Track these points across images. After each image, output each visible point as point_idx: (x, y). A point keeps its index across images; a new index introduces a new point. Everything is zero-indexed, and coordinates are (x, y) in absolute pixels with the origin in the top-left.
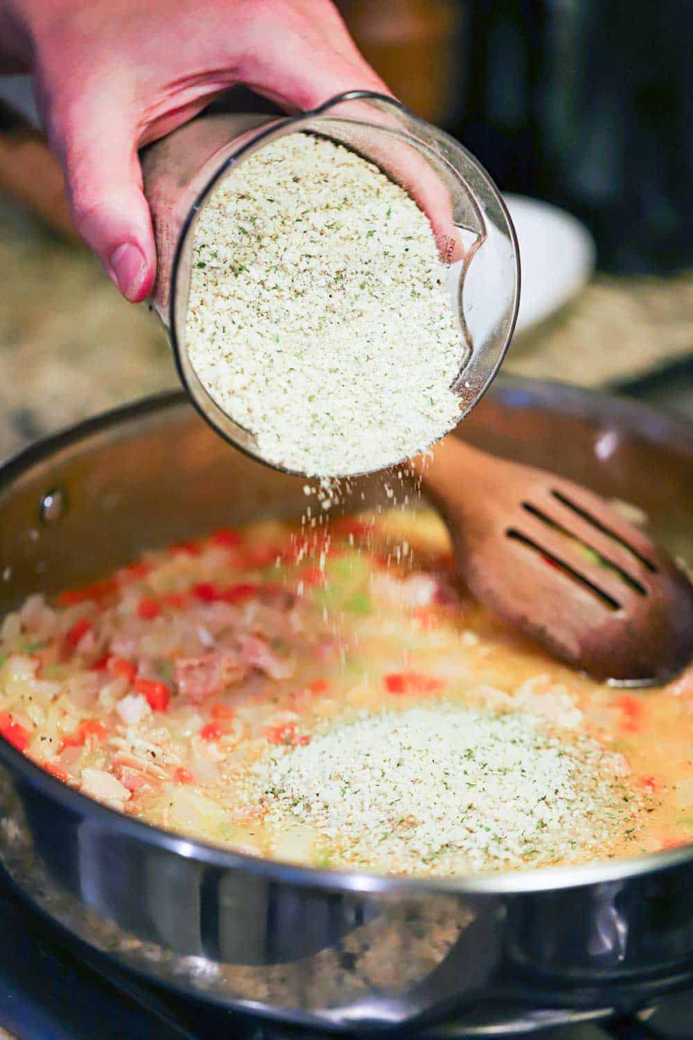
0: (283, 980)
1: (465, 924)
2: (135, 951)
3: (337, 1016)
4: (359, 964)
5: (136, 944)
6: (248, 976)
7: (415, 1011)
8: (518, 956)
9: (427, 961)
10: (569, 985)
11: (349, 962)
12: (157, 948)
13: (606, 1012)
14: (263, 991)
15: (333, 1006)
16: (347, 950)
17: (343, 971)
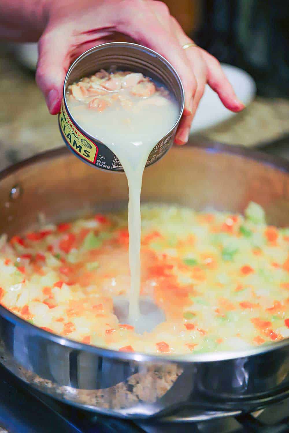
0: (102, 396)
1: (180, 374)
2: (40, 383)
3: (124, 412)
4: (135, 389)
5: (41, 380)
6: (88, 395)
7: (157, 410)
8: (201, 388)
9: (163, 389)
10: (223, 401)
11: (130, 388)
12: (50, 381)
13: (239, 412)
14: (94, 401)
15: (122, 408)
16: (130, 383)
17: (128, 392)
